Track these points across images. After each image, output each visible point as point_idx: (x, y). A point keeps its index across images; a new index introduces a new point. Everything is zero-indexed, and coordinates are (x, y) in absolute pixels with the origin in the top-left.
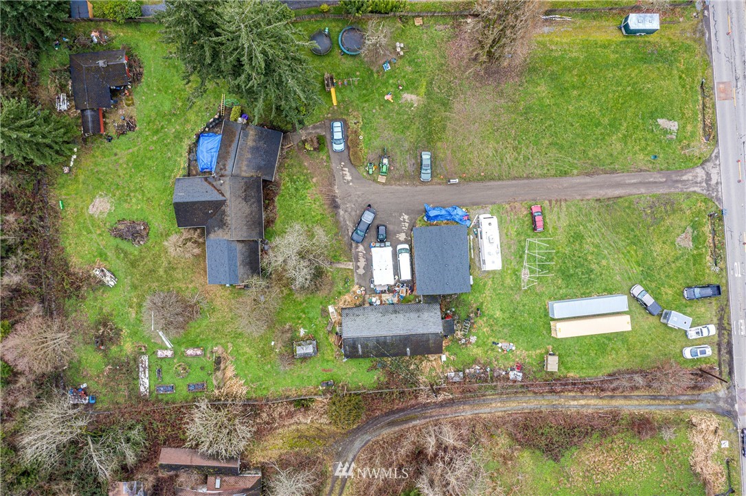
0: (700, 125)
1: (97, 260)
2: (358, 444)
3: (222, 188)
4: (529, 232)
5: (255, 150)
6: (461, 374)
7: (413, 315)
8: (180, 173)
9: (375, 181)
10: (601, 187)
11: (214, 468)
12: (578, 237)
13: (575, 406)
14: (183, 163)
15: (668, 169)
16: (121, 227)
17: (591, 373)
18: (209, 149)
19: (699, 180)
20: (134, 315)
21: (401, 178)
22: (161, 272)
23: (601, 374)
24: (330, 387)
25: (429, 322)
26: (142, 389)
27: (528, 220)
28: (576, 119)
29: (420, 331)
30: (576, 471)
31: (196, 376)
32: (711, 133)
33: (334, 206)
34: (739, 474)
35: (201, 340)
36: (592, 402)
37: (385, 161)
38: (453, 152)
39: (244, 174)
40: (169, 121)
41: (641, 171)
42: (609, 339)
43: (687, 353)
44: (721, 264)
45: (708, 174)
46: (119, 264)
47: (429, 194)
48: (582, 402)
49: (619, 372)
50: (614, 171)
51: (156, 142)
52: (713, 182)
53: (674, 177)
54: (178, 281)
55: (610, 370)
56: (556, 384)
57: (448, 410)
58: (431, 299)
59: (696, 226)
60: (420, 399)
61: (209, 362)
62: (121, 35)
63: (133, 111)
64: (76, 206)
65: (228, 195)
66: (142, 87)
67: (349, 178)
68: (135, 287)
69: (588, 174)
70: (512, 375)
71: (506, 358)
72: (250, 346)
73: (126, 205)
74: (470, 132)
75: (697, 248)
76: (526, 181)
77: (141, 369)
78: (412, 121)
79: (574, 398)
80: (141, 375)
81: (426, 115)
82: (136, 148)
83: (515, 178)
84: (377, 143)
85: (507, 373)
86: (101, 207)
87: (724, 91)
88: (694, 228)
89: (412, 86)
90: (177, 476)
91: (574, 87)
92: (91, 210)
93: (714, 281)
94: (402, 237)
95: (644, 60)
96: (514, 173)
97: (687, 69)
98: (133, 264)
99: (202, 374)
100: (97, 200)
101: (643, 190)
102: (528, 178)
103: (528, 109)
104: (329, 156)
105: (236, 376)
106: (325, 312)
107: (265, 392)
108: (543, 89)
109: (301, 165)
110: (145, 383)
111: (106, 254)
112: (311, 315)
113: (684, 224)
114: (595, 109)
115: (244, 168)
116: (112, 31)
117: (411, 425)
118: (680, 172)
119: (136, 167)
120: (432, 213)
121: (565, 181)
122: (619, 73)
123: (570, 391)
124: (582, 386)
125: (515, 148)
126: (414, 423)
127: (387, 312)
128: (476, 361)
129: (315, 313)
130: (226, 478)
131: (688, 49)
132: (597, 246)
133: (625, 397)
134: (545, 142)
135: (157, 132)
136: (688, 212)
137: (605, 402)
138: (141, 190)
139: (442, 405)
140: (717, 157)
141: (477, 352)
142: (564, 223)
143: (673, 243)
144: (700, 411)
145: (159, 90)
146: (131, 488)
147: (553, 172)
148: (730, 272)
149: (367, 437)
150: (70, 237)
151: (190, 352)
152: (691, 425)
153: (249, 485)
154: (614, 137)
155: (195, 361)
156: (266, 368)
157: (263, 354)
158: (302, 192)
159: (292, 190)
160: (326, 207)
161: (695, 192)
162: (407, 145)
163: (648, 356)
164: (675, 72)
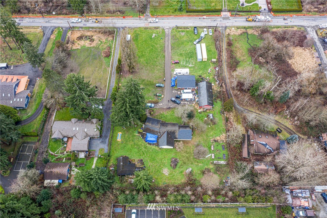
0: (155, 30)
1: (183, 173)
2: (238, 107)
3: (163, 132)
4: (179, 64)
5: (152, 123)
6: (217, 81)
7: (201, 89)
8: (157, 148)
9: (163, 98)
10: (168, 49)
11: (247, 141)
12: (181, 54)
13: (225, 57)
14: (154, 147)
15: (165, 36)
16: (173, 165)
17: (216, 54)
18: (151, 137)
19: (168, 30)
20: (201, 164)
21: (162, 92)
22: (187, 155)
23: (216, 51)
24: (222, 113)
25: (203, 85)
26: (225, 163)
27: (176, 64)
28: (150, 53)
29: (205, 86)
30: (242, 58)
31: (220, 148)
32: (156, 28)
33: (170, 108)
34: (240, 26)
35: (209, 146)
36: (224, 53)
37: (158, 94)
38: (156, 79)
39: (159, 127)
40: (141, 150)
41: (165, 41)
42: (208, 49)
43: (211, 34)
44: (189, 27)
45: (167, 29)
46: (185, 167)
47: (167, 86)
48: (224, 56)
49: (216, 48)
50: (164, 47)
51: (147, 154)
52: (169, 28)
53: (167, 35)
54: (190, 150)
55: (215, 49)
56: (219, 61)
57: (227, 85)
58: (197, 85)
59: (179, 32)
60: (225, 90)
61: (215, 144)
62: (112, 161)
63: (136, 160)
64: (165, 179)
65: (165, 130)
66: (129, 156)
67: (162, 104)
68: (192, 163)
69: (165, 51)
70: (217, 70)
71: (213, 71)
72: (210, 132)
73: (166, 164)
74: (151, 76)
75: (185, 32)
76: (166, 64)
77: (218, 163)
79: (223, 57)
80: (220, 163)
82: (148, 160)
83: (165, 67)
84: (152, 97)
85: (217, 71)
86: (166, 171)
87: (147, 25)
88: (180, 32)
90: (251, 153)
91: (142, 53)
92: (167, 174)
93: (193, 29)
94: (179, 93)
95: (137, 39)
96: (163, 67)
97: (140, 31)
98: (185, 163)
99: (219, 146)
100: (164, 173)
101: (170, 41)
102: (165, 64)
103: (146, 63)
104: (155, 109)
105: (219, 137)
106: (200, 113)
107: (224, 129)
108: (142, 60)
109: (157, 116)
110: (222, 162)
111: (181, 171)
112: (201, 116)
113: (179, 34)
114: (148, 49)
115: (158, 126)
116: (111, 163)
117: (232, 94)
118: (166, 34)
119: (154, 160)
120: (173, 84)
121: (166, 56)
122: (140, 44)
123: (221, 58)
124: (220, 55)
125: (157, 66)
126: (231, 93)
127: (200, 95)
128: (214, 78)
129: (200, 115)
130: (251, 139)
131: (136, 31)
132: (183, 51)
133: (222, 47)
134: (156, 60)
135: (144, 153)
136: (176, 33)
137: (224, 51)
138: (161, 159)
139: (226, 86)
140: (163, 27)
141: (211, 77)
142: (177, 57)
143: (183, 36)
144: (225, 33)
145: (131, 152)
146: (256, 165)
147: (164, 59)
148: (191, 26)
149: (236, 105)
150: (175, 182)
151: (212, 149)
152: (229, 34)
153: (252, 132)
154: (156, 46)
155: (215, 148)
156: (217, 129)
157: (213, 129)
158: (165, 116)
159: (164, 118)
160: (169, 110)
161: (171, 31)
162: (153, 90)
163: (212, 42)
164: (141, 34)
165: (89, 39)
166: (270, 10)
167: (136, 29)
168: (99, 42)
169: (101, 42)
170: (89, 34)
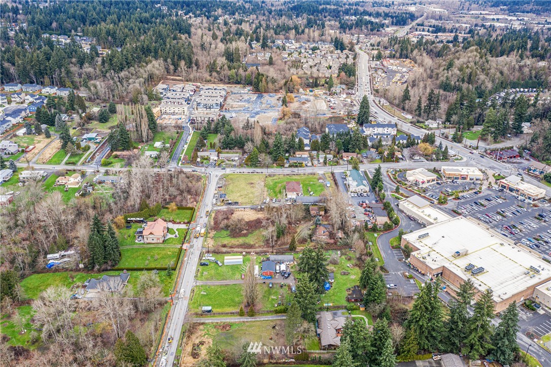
0: (195, 293)
1: (352, 269)
7: (276, 259)
10: (225, 282)
12: (233, 274)
13: (240, 250)
15: (206, 285)
19: (198, 283)
21: (277, 284)
28: (229, 294)
30: (241, 242)
32: (193, 291)
36: (235, 250)
41: (213, 285)
44: (198, 269)
45: (196, 284)
48: (238, 250)
50: (221, 285)
52: (195, 282)
58: (272, 262)
59: (202, 276)
63: (347, 293)
64: (358, 277)
67: (291, 284)
68: (343, 265)
69: (228, 285)
71: (254, 256)
73: (347, 278)
75: (203, 272)
77: (340, 254)
78: (274, 293)
81: (270, 294)
86: (352, 277)
87: (186, 299)
89: (273, 299)
93: (201, 266)
94: (278, 274)
97: (195, 303)
100: (354, 278)
101: (214, 282)
104: (296, 286)
108: (237, 299)
110: (339, 252)
113: (205, 276)
114: (223, 296)
118: (203, 285)
119: (345, 284)
121: (234, 283)
122: (215, 303)
131: (194, 307)
132: (228, 273)
136: (203, 278)
137: (232, 250)
138: (343, 280)
140: (192, 287)
142: (236, 276)
143: (209, 273)
147: (237, 285)
148: (196, 268)
150: (359, 272)
152: (213, 246)
154: (219, 291)
161: (200, 281)
162: (275, 289)
163: (222, 255)
164: (199, 303)
165: (198, 346)
166: (189, 223)
167: (191, 306)
168: (207, 336)
169: (205, 335)
170: (189, 349)
